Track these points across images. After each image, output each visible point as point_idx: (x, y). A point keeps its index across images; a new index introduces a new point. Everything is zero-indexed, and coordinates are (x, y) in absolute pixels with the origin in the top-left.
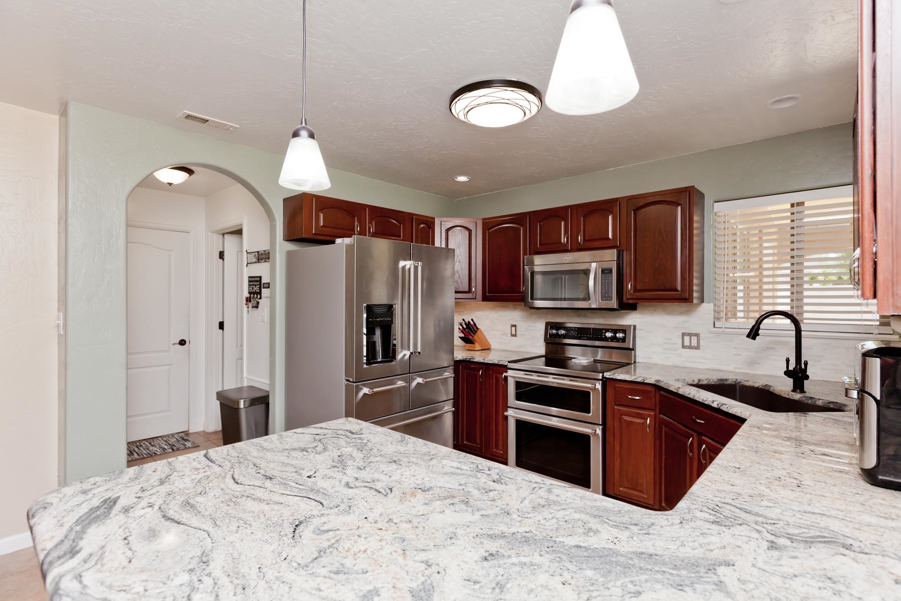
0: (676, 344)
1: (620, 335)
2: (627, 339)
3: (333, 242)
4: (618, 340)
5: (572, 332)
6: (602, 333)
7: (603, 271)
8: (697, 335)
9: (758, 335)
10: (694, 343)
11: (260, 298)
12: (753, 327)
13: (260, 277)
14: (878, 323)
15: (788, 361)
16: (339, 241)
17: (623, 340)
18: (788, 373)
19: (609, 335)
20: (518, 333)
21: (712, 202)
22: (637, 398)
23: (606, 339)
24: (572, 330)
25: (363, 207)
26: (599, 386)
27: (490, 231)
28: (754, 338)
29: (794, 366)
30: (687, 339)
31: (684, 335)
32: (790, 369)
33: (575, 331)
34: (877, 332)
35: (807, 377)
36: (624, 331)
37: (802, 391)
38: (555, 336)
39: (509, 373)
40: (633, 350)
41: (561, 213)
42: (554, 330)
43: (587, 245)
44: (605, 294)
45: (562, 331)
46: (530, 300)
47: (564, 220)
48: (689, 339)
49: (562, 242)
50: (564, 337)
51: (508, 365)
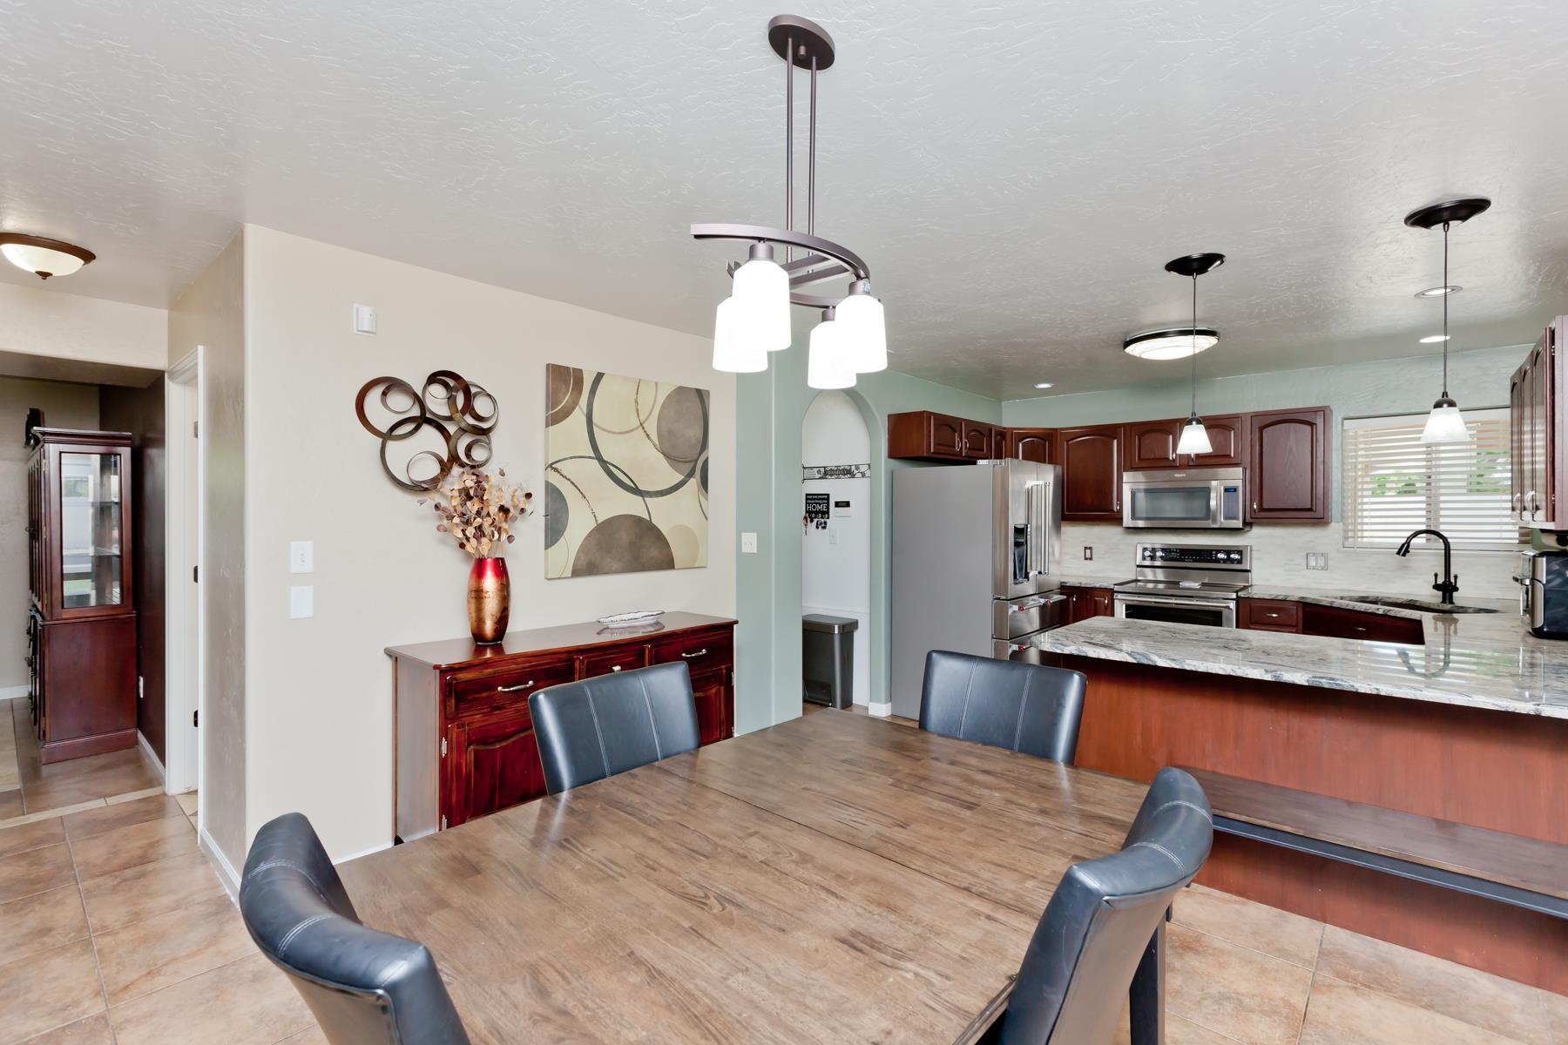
0: (1300, 565)
2: (1244, 561)
3: (975, 463)
4: (1233, 561)
5: (1173, 554)
6: (1211, 554)
7: (1226, 490)
8: (1324, 555)
9: (1409, 552)
10: (1321, 563)
11: (828, 518)
12: (1403, 545)
13: (828, 495)
14: (1517, 541)
15: (1436, 575)
16: (980, 462)
17: (1240, 562)
18: (1436, 587)
19: (1221, 556)
20: (1094, 556)
21: (1340, 420)
22: (1274, 615)
23: (1218, 561)
24: (1173, 552)
25: (960, 421)
26: (1232, 605)
27: (1070, 442)
28: (1404, 555)
29: (1443, 580)
30: (1313, 559)
31: (1310, 555)
32: (1438, 583)
33: (1177, 552)
34: (1517, 549)
35: (1457, 589)
36: (1240, 552)
37: (1451, 602)
38: (1149, 558)
39: (1117, 597)
40: (1248, 571)
41: (1169, 428)
42: (1148, 553)
43: (1201, 462)
44: (1229, 513)
45: (1158, 553)
46: (1126, 520)
47: (1169, 435)
48: (1315, 561)
49: (1169, 456)
50: (1161, 559)
51: (1115, 589)
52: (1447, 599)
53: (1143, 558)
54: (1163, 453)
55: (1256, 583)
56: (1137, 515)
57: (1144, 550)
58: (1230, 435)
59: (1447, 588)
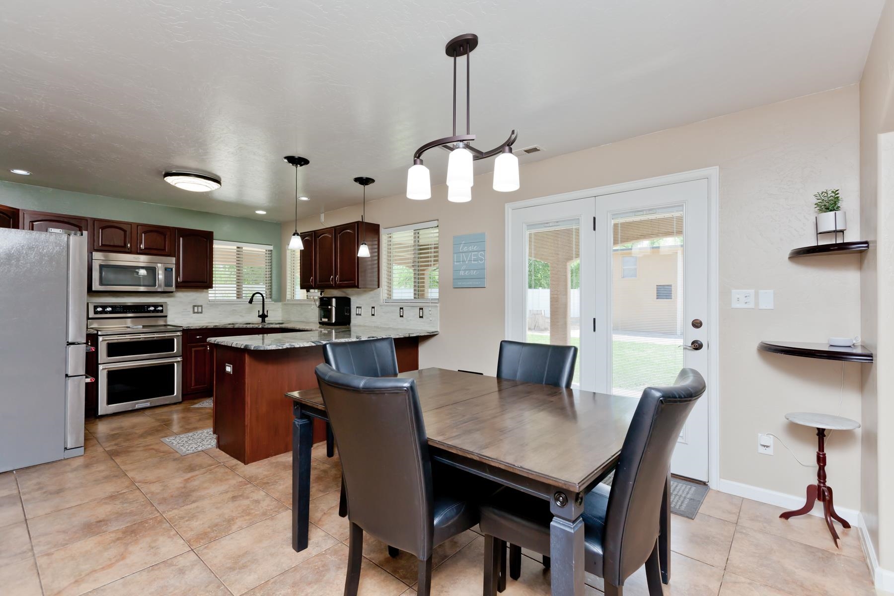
0: (189, 312)
1: (160, 308)
2: (164, 311)
4: (158, 311)
5: (118, 309)
6: (146, 308)
8: (201, 306)
10: (200, 310)
15: (259, 312)
17: (162, 311)
18: (259, 316)
19: (152, 308)
22: (198, 337)
23: (150, 311)
24: (118, 307)
26: (180, 334)
30: (196, 308)
31: (194, 306)
33: (120, 308)
36: (162, 306)
38: (101, 312)
39: (100, 339)
40: (166, 316)
41: (124, 227)
42: (99, 309)
43: (147, 251)
44: (168, 283)
45: (109, 309)
46: (96, 286)
47: (125, 231)
48: (197, 309)
49: (125, 245)
50: (110, 312)
51: (100, 333)
52: (263, 321)
53: (96, 312)
54: (120, 242)
55: (169, 323)
56: (104, 282)
57: (95, 307)
58: (165, 238)
59: (263, 316)
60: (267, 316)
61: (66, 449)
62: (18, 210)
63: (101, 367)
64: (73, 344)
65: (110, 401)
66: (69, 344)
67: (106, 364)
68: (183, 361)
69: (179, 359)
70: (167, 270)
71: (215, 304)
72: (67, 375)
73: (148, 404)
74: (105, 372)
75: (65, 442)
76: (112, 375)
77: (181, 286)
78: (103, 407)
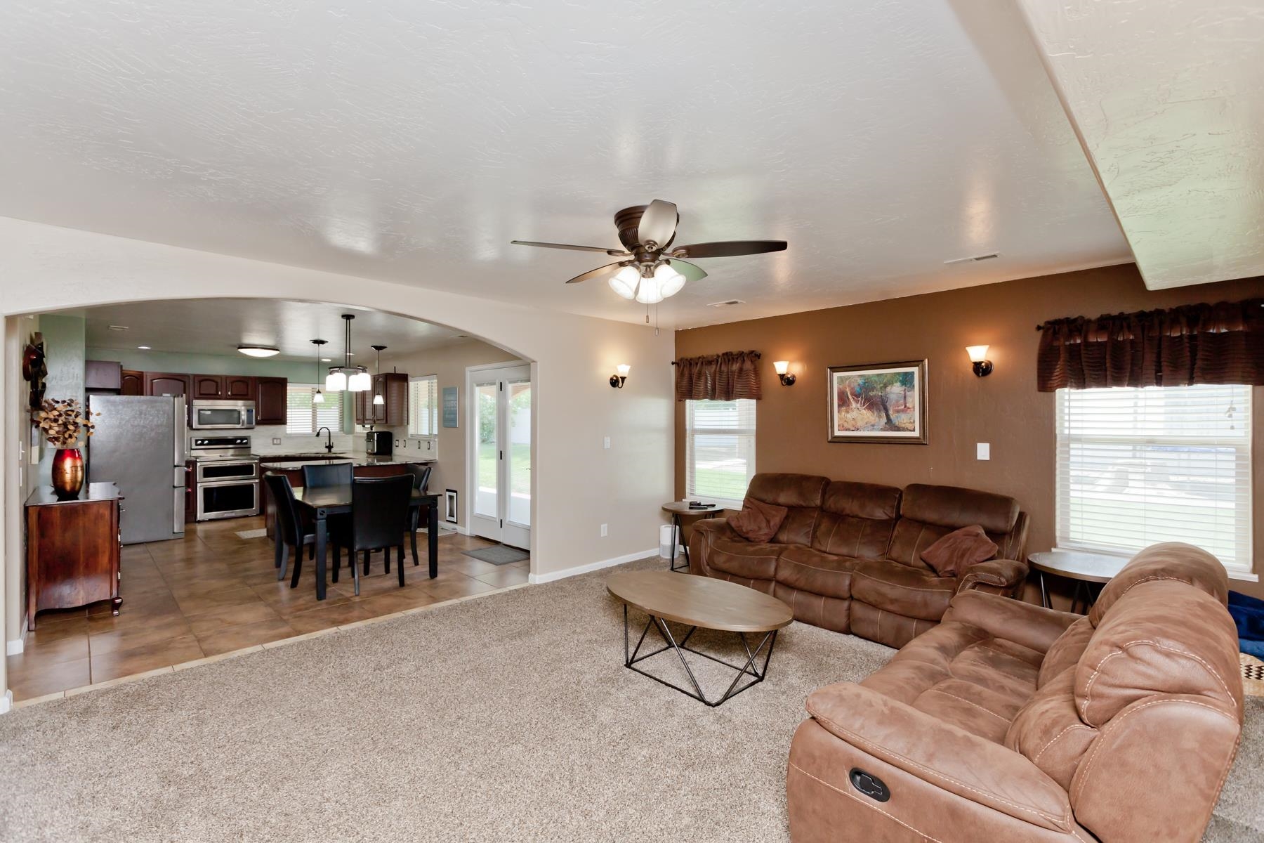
0: (269, 444)
1: (245, 441)
8: (280, 439)
10: (278, 442)
18: (326, 447)
19: (239, 441)
26: (258, 462)
27: (154, 381)
31: (273, 438)
36: (247, 439)
38: (200, 445)
39: (198, 464)
40: (250, 447)
41: (216, 379)
42: (199, 442)
43: (233, 397)
44: (250, 422)
45: (206, 442)
46: (195, 425)
47: (217, 383)
48: (276, 441)
49: (217, 394)
50: (207, 444)
51: (198, 460)
52: (330, 451)
53: (197, 445)
54: (213, 391)
55: (252, 453)
56: (202, 422)
57: (197, 441)
58: (247, 385)
59: (330, 447)
60: (332, 447)
61: (174, 533)
62: (143, 372)
63: (199, 485)
64: (178, 466)
65: (206, 511)
66: (175, 466)
67: (203, 483)
68: (260, 482)
69: (257, 481)
70: (249, 411)
71: (292, 437)
72: (174, 487)
73: (233, 515)
74: (202, 488)
75: (173, 530)
76: (207, 491)
77: (258, 423)
78: (201, 514)
